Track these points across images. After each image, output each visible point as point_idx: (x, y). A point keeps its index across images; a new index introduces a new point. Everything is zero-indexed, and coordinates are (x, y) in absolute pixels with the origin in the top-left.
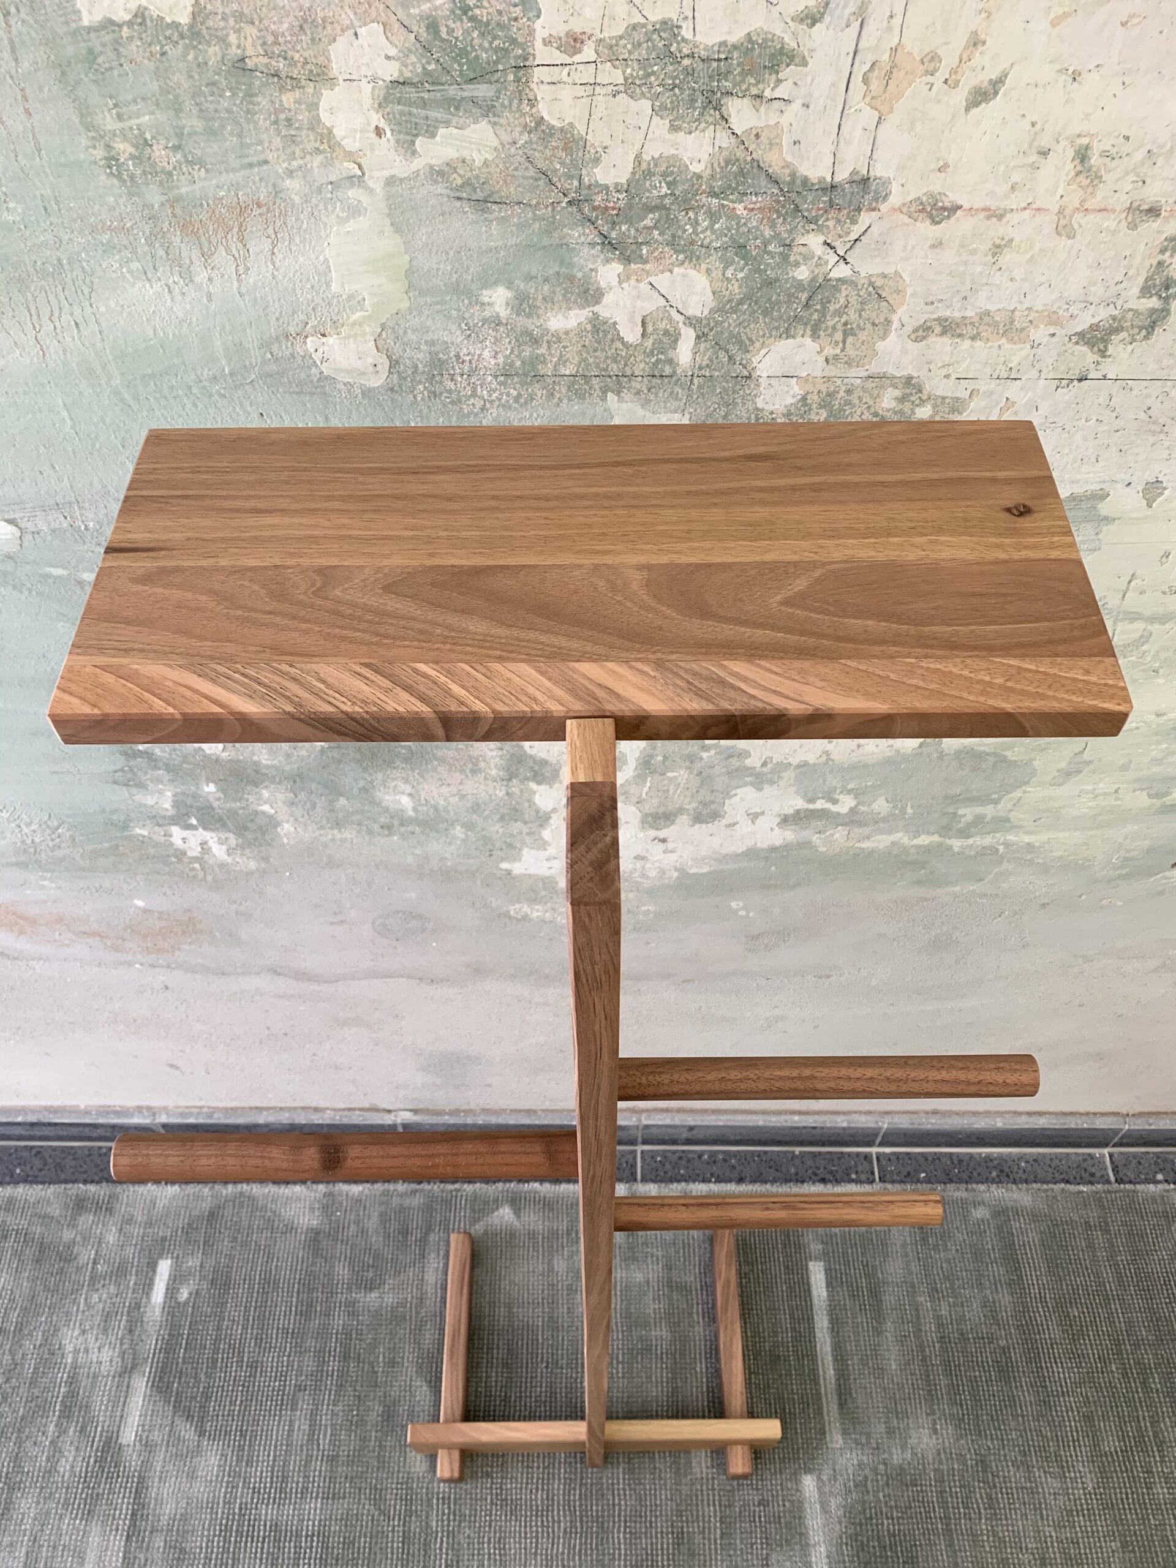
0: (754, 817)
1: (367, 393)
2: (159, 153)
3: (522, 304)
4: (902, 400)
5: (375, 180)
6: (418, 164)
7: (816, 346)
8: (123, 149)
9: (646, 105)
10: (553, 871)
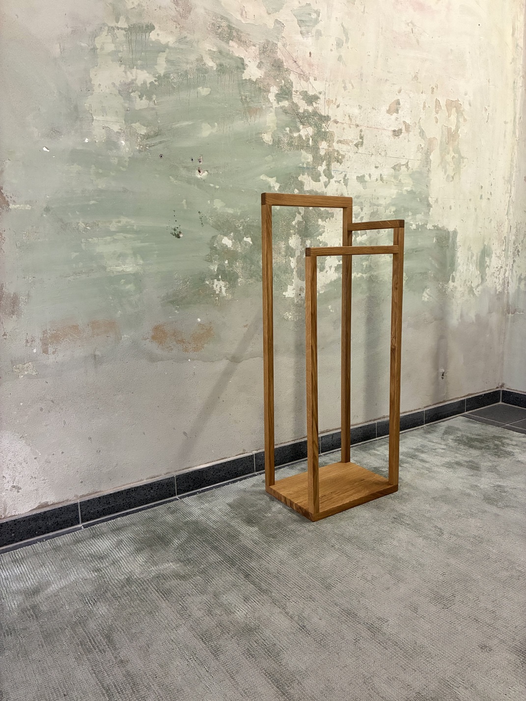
0: (330, 267)
1: (269, 146)
2: (248, 99)
3: (290, 130)
4: (337, 154)
5: (274, 107)
6: (279, 106)
7: (326, 143)
8: (244, 97)
9: (304, 101)
10: (294, 295)
